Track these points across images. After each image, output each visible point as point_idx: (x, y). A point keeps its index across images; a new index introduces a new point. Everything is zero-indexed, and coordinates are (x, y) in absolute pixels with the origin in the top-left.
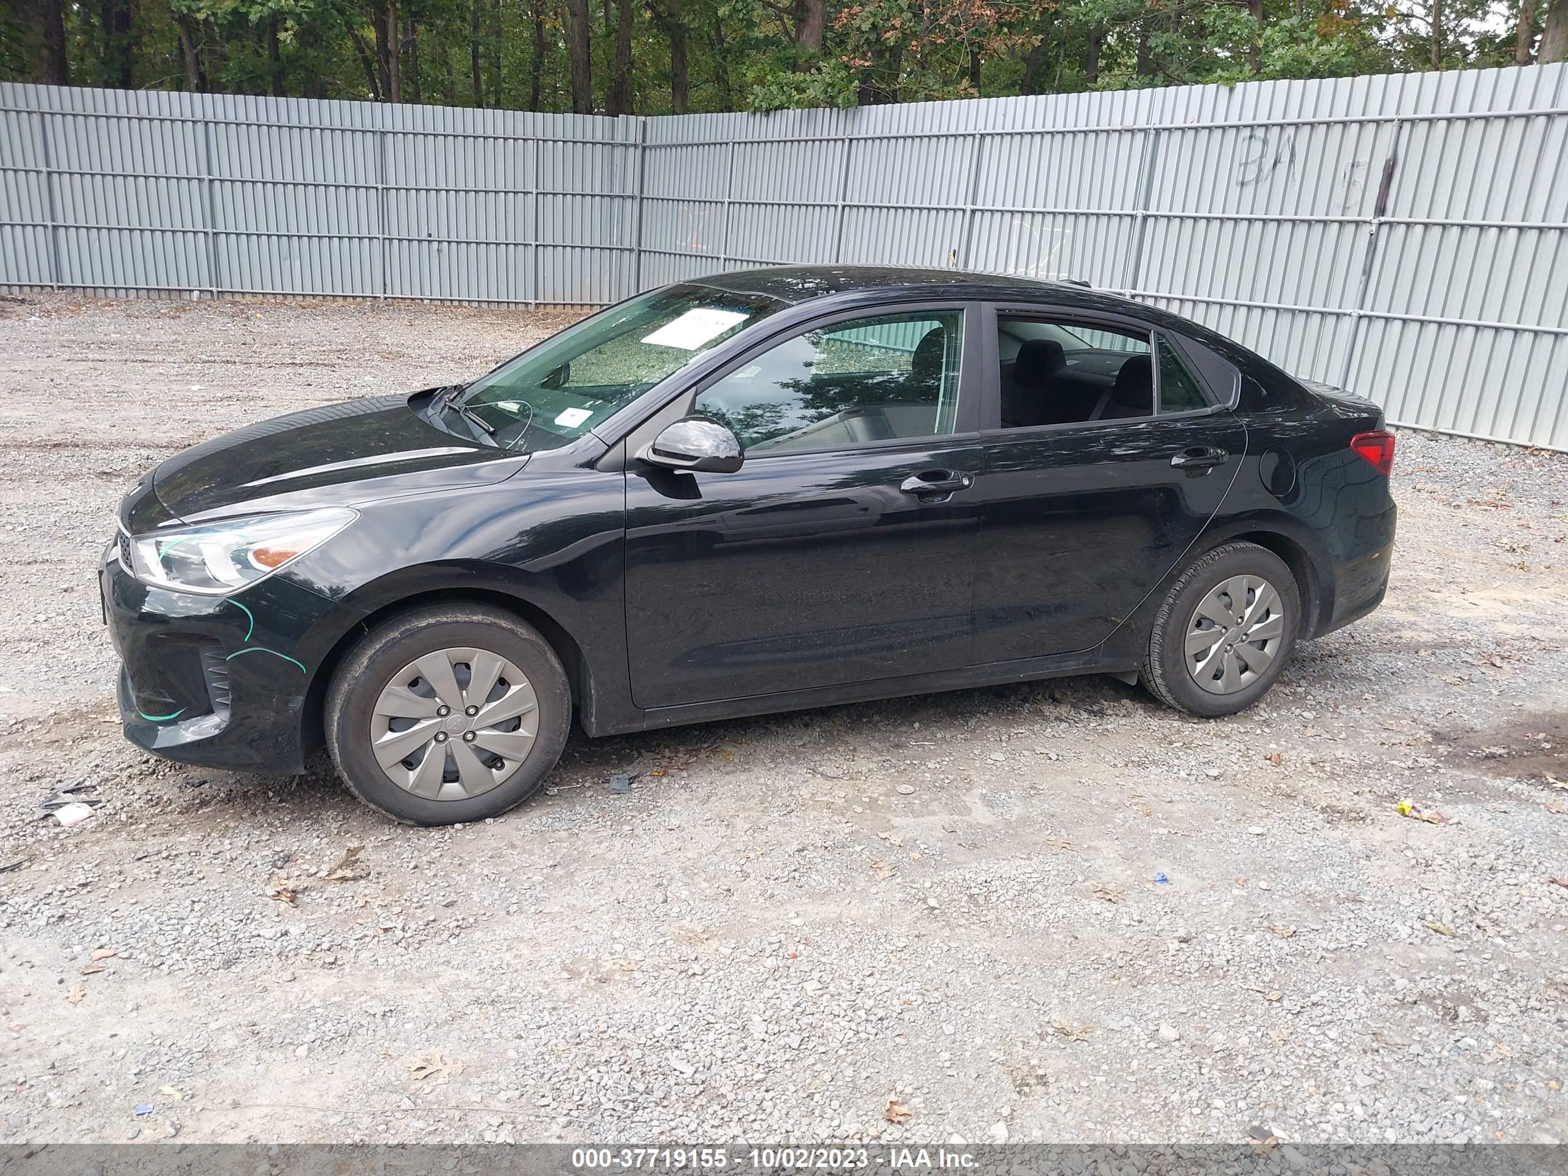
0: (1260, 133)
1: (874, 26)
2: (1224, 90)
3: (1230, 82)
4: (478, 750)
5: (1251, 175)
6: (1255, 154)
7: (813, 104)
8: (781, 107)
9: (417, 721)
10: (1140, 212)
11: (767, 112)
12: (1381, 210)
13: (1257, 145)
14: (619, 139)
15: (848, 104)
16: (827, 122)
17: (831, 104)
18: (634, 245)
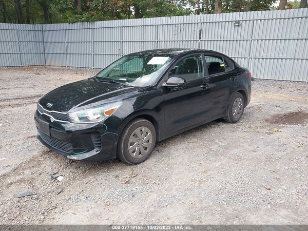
0: (177, 25)
1: (96, 6)
2: (169, 18)
3: (170, 16)
4: (144, 147)
5: (176, 33)
6: (176, 29)
7: (83, 21)
8: (76, 22)
9: (134, 143)
10: (156, 40)
11: (73, 23)
12: (200, 38)
13: (177, 27)
14: (36, 29)
15: (92, 21)
16: (87, 25)
17: (88, 21)
18: (43, 52)
